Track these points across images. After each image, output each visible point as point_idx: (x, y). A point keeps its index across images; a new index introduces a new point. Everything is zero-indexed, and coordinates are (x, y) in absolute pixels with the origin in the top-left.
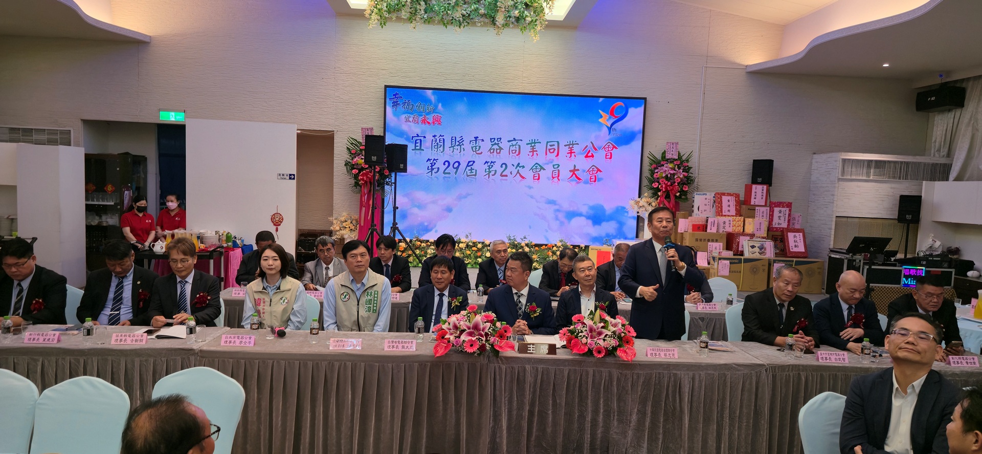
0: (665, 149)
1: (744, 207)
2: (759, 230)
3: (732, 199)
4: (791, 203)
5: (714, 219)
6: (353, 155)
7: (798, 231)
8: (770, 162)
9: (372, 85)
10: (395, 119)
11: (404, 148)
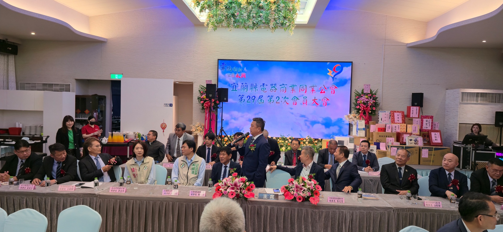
0: (363, 88)
1: (406, 118)
2: (415, 131)
3: (400, 114)
4: (433, 116)
5: (390, 125)
6: (202, 94)
7: (437, 131)
8: (422, 94)
9: (212, 59)
10: (223, 75)
11: (227, 90)
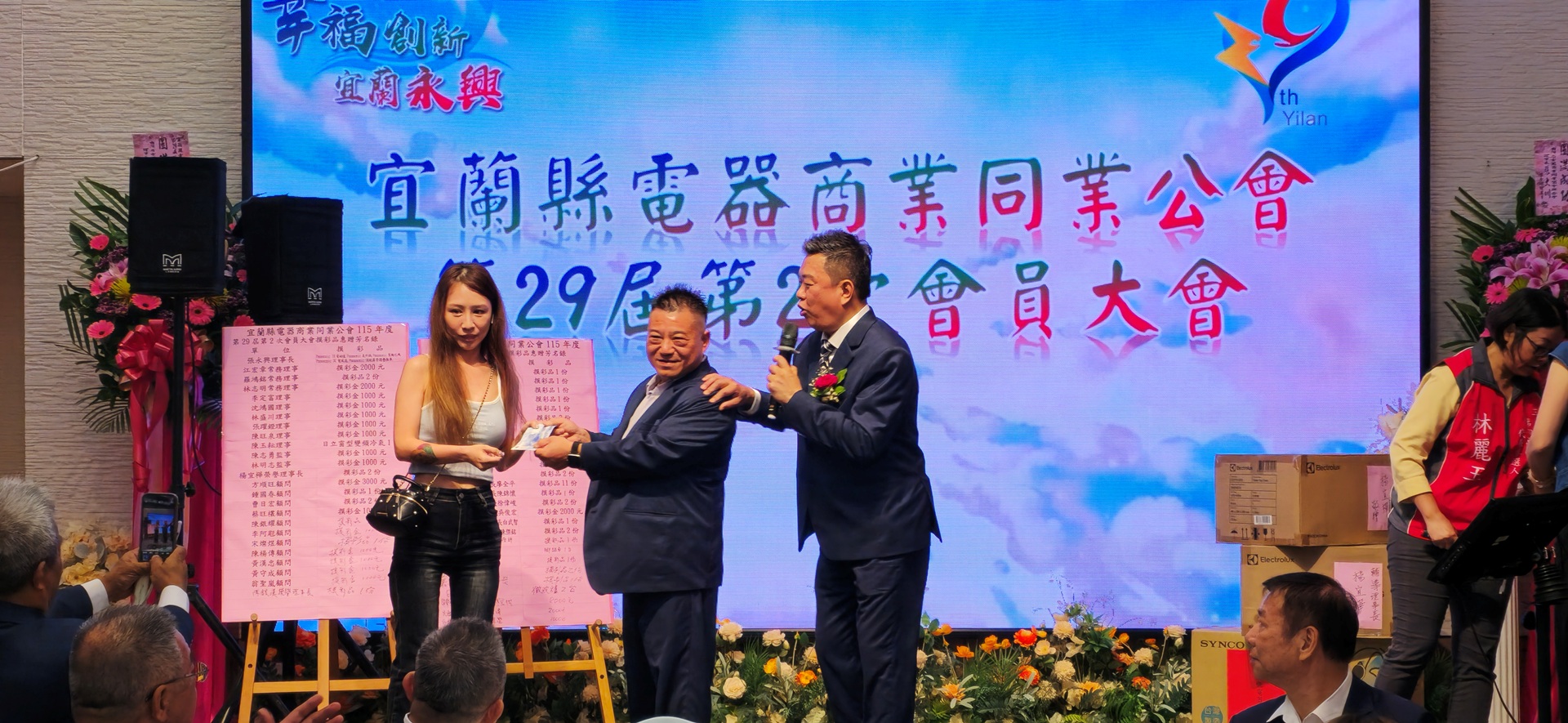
0: (1533, 174)
10: (291, 91)
11: (323, 214)
